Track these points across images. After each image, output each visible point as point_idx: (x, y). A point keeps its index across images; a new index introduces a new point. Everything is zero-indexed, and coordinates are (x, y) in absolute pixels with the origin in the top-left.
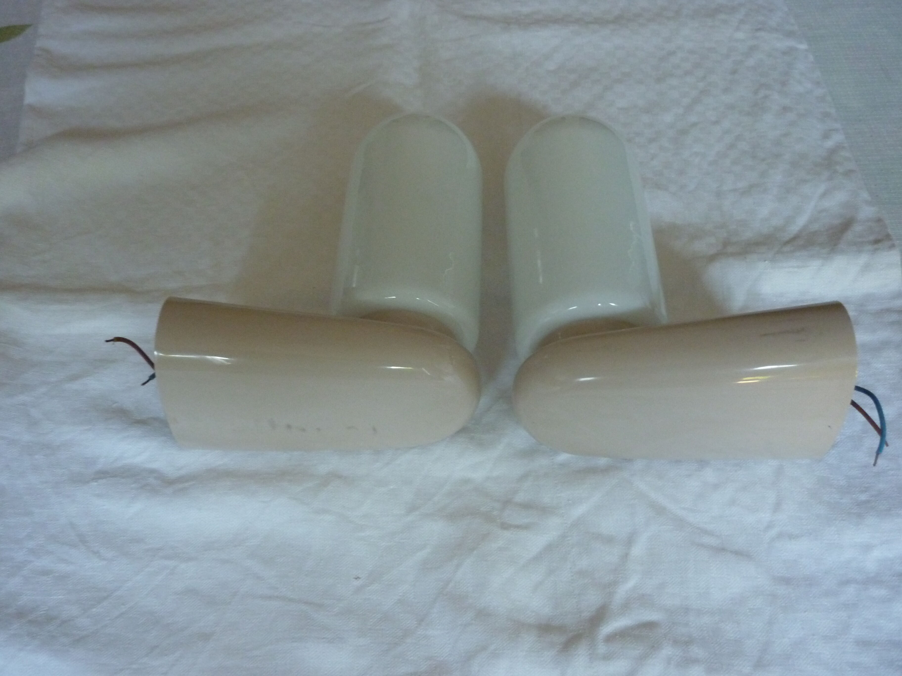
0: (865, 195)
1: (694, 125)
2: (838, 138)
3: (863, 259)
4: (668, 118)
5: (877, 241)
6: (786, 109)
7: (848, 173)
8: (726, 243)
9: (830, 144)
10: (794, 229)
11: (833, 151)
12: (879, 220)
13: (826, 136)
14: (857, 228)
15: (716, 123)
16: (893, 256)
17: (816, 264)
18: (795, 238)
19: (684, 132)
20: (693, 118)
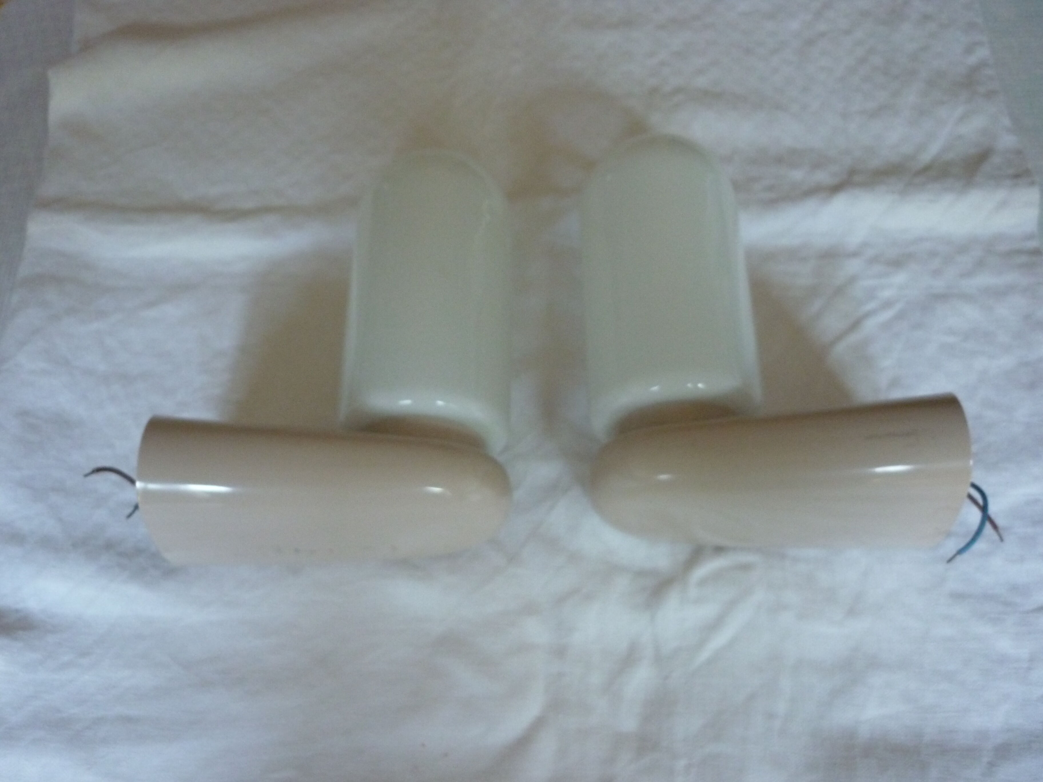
0: (1006, 121)
1: (822, 35)
2: (982, 53)
3: (1000, 194)
4: (795, 25)
5: (1017, 176)
6: (927, 18)
7: (990, 95)
8: (852, 172)
9: (972, 60)
10: (926, 157)
11: (976, 69)
12: (1019, 152)
13: (969, 50)
14: (996, 160)
15: (848, 32)
16: (1033, 194)
17: (948, 199)
18: (926, 169)
19: (810, 42)
20: (822, 27)
